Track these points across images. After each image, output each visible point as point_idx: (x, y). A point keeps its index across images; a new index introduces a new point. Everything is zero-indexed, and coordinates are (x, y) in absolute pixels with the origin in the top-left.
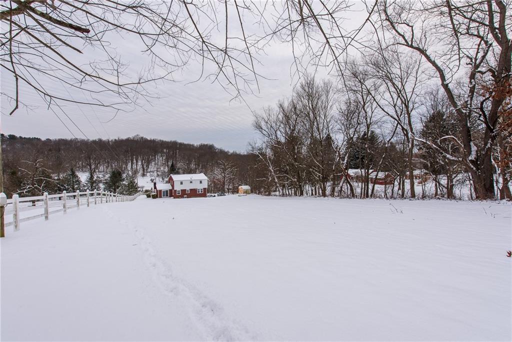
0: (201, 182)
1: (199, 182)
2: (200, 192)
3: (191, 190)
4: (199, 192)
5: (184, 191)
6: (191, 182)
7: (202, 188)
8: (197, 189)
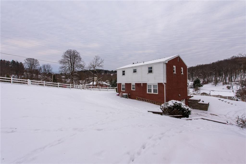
0: (150, 71)
1: (147, 70)
2: (152, 92)
3: (138, 85)
4: (150, 91)
6: (135, 71)
7: (156, 83)
8: (146, 84)
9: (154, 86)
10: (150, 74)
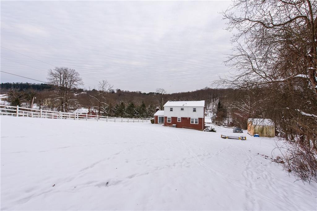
0: (195, 110)
1: (192, 110)
2: (194, 123)
3: (183, 118)
4: (193, 122)
5: (174, 119)
6: (182, 109)
7: (197, 118)
8: (190, 118)
9: (195, 119)
10: (195, 112)
